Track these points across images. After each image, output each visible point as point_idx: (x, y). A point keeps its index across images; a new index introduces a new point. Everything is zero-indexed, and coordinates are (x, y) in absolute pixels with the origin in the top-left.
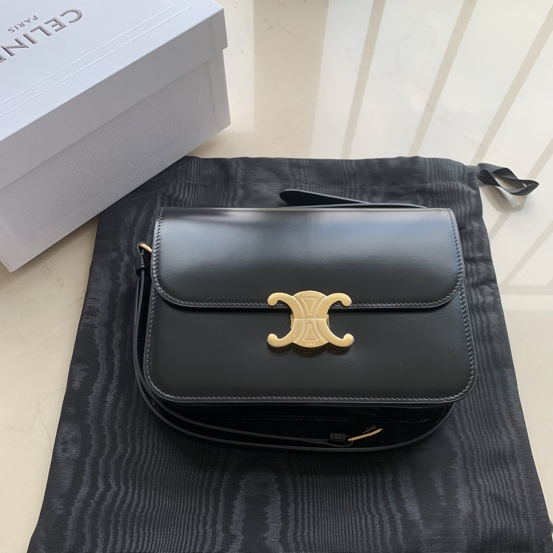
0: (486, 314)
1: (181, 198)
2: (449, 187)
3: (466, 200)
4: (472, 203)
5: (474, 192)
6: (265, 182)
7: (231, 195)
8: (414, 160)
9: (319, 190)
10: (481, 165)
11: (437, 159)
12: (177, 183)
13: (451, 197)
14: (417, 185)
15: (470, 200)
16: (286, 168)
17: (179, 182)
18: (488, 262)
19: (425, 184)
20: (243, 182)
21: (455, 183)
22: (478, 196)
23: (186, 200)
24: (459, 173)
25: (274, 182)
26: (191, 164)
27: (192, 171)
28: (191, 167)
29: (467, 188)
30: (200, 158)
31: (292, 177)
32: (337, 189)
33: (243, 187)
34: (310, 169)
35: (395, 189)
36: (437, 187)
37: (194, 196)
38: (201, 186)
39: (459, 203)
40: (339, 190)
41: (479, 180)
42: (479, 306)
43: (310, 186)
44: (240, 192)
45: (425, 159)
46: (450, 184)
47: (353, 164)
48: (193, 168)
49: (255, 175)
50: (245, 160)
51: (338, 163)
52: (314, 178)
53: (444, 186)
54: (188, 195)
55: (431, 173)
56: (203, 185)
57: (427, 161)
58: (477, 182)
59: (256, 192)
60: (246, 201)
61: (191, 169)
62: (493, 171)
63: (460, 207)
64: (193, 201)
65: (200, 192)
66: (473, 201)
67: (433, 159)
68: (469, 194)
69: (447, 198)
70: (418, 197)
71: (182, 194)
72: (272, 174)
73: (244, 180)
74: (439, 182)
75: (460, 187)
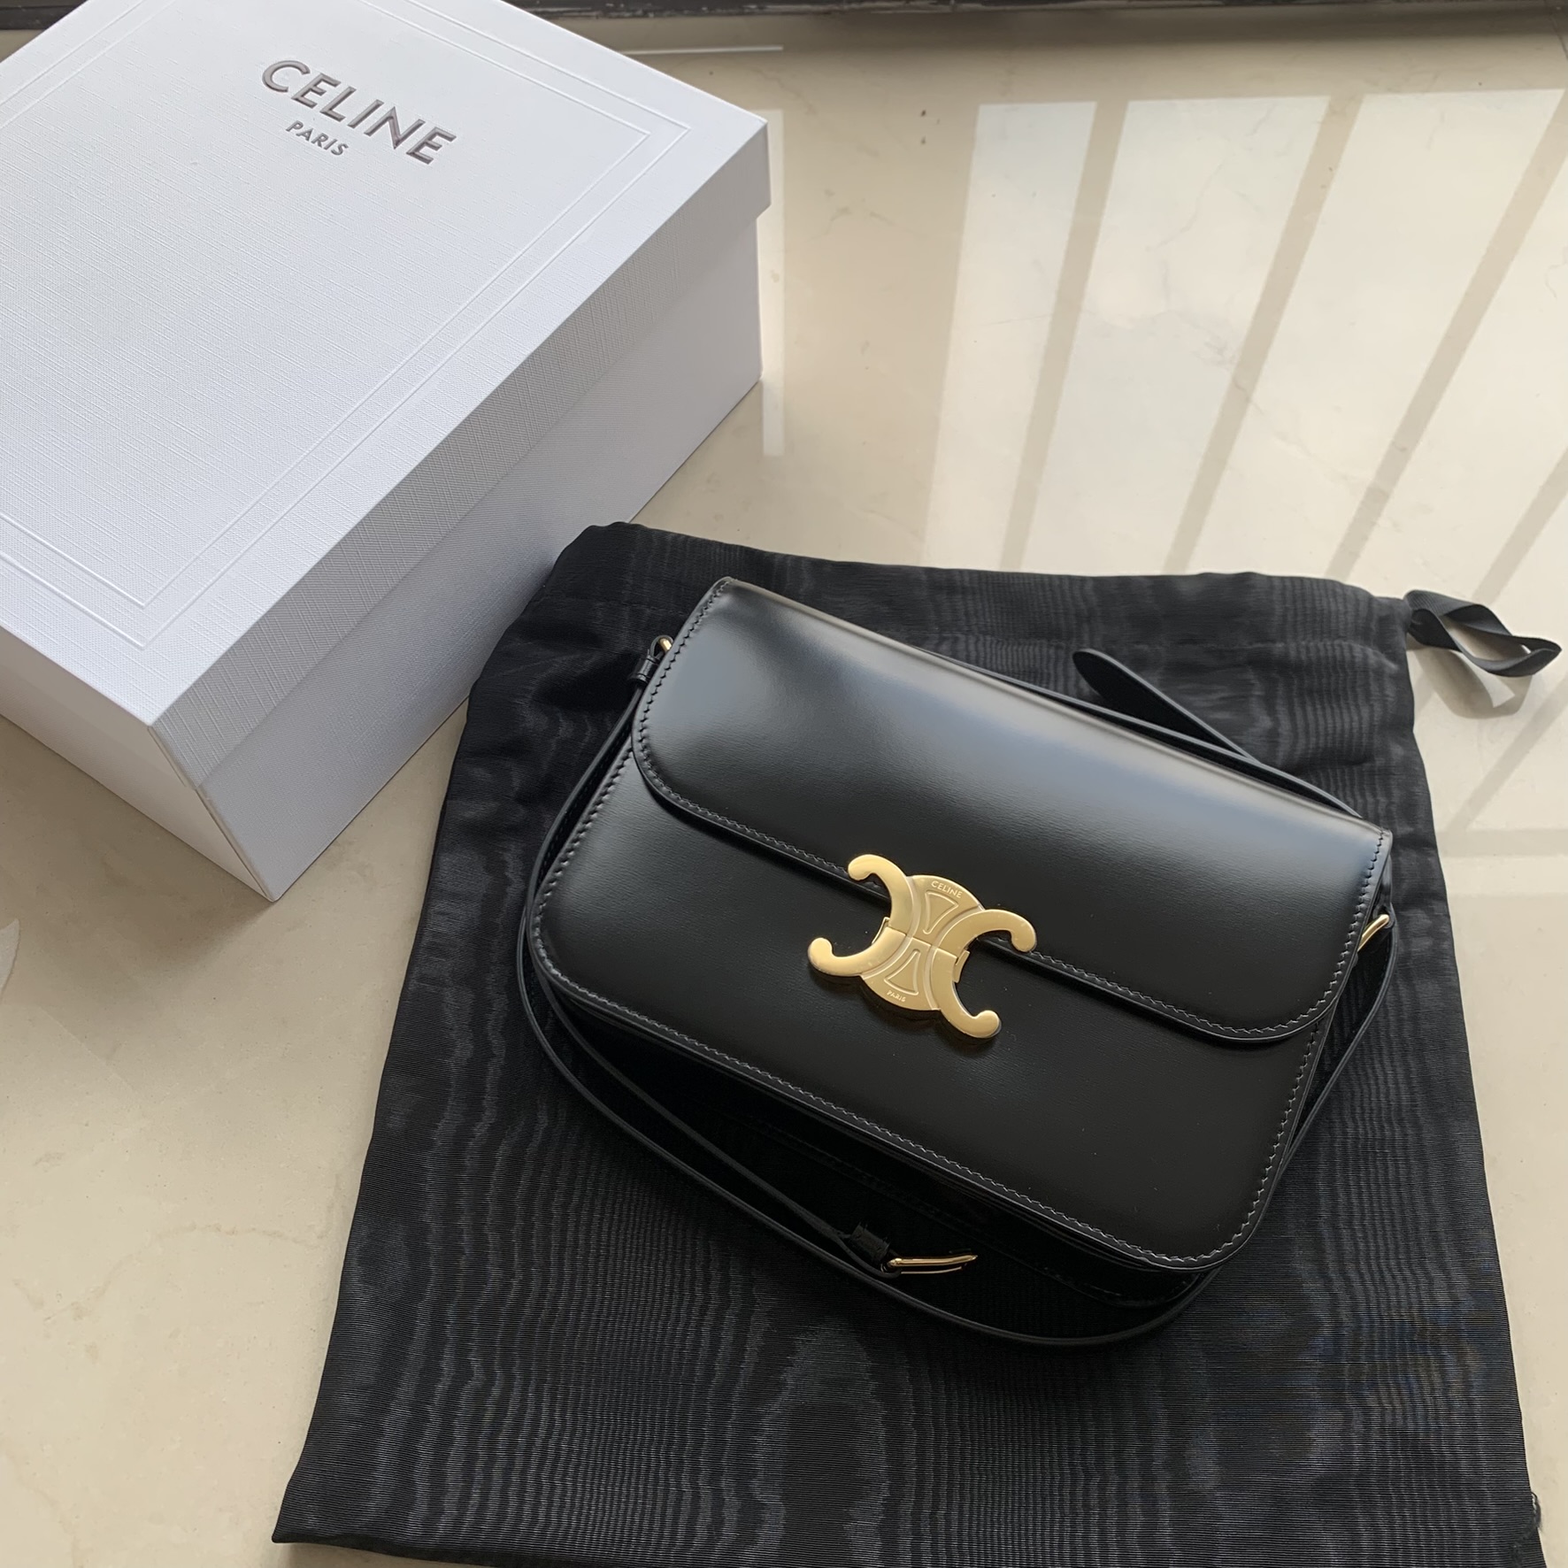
2: (1330, 655)
3: (1374, 687)
4: (1388, 696)
5: (1393, 666)
8: (1244, 581)
10: (1415, 596)
11: (1301, 579)
13: (1333, 679)
14: (1248, 646)
15: (1382, 689)
16: (920, 595)
18: (1426, 848)
19: (1270, 645)
22: (1403, 678)
24: (1357, 616)
29: (1373, 656)
31: (931, 616)
32: (1045, 650)
34: (978, 596)
35: (1191, 653)
36: (1299, 652)
39: (1356, 698)
40: (1052, 651)
41: (1408, 634)
45: (1270, 578)
46: (1332, 645)
47: (1089, 586)
50: (819, 568)
51: (1050, 585)
52: (989, 620)
53: (1318, 650)
55: (1284, 616)
57: (1276, 583)
58: (1402, 638)
62: (1445, 612)
63: (1357, 706)
66: (1390, 691)
67: (1292, 579)
68: (1380, 672)
69: (1324, 681)
70: (1251, 675)
74: (1304, 639)
75: (1356, 655)
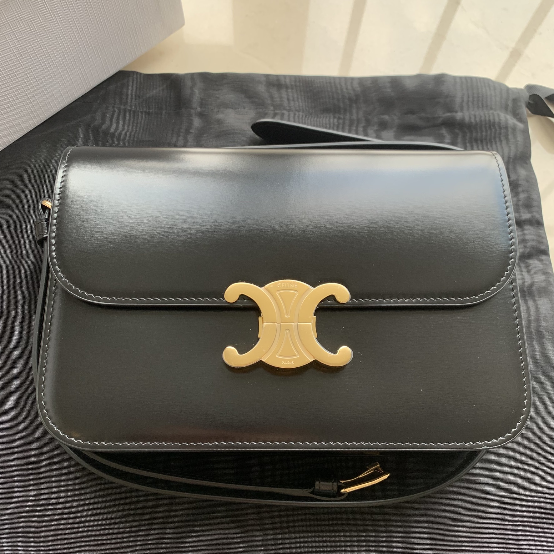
0: (534, 301)
1: (112, 130)
2: (487, 119)
3: (511, 137)
4: (518, 141)
5: (520, 125)
6: (232, 109)
7: (184, 126)
8: (440, 79)
9: (308, 120)
10: (530, 87)
11: (471, 78)
12: (107, 108)
13: (489, 133)
14: (443, 115)
15: (515, 137)
16: (261, 89)
17: (111, 108)
18: (538, 226)
19: (454, 114)
20: (201, 108)
21: (495, 113)
22: (526, 132)
23: (120, 134)
24: (501, 98)
25: (244, 108)
26: (128, 81)
27: (130, 92)
28: (128, 85)
29: (512, 121)
30: (140, 74)
31: (269, 101)
32: (332, 120)
33: (201, 115)
34: (294, 90)
35: (412, 119)
36: (470, 118)
37: (132, 128)
38: (142, 113)
39: (501, 141)
40: (336, 120)
41: (527, 109)
42: (525, 289)
43: (295, 115)
44: (197, 122)
45: (455, 78)
46: (488, 114)
47: (355, 83)
48: (130, 88)
49: (218, 98)
50: (205, 77)
51: (335, 83)
52: (301, 103)
53: (481, 117)
54: (123, 126)
55: (462, 98)
56: (145, 112)
57: (458, 80)
58: (525, 111)
59: (219, 122)
60: (205, 135)
61: (128, 89)
62: (546, 96)
63: (502, 147)
64: (130, 135)
65: (141, 122)
66: (520, 138)
67: (466, 78)
68: (514, 129)
69: (484, 134)
70: (444, 131)
71: (114, 126)
72: (242, 96)
73: (202, 104)
74: (473, 110)
75: (502, 118)
